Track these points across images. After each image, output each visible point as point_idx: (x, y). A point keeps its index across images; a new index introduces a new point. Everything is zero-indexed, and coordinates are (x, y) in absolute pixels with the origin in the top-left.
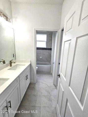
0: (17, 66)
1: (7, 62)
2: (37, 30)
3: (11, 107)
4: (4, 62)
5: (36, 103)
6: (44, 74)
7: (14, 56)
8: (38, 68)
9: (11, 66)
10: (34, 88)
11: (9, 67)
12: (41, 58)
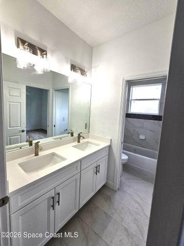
0: (87, 146)
1: (76, 135)
2: (129, 79)
3: (59, 202)
4: (72, 135)
5: (103, 231)
6: (144, 179)
7: (87, 126)
8: (129, 159)
9: (79, 142)
10: (109, 199)
11: (76, 143)
12: (142, 137)
